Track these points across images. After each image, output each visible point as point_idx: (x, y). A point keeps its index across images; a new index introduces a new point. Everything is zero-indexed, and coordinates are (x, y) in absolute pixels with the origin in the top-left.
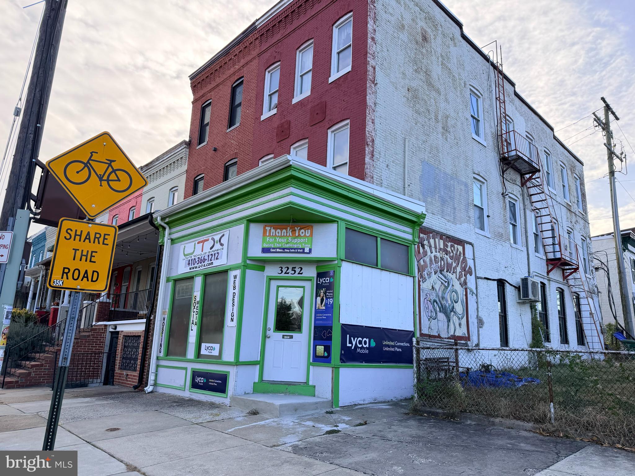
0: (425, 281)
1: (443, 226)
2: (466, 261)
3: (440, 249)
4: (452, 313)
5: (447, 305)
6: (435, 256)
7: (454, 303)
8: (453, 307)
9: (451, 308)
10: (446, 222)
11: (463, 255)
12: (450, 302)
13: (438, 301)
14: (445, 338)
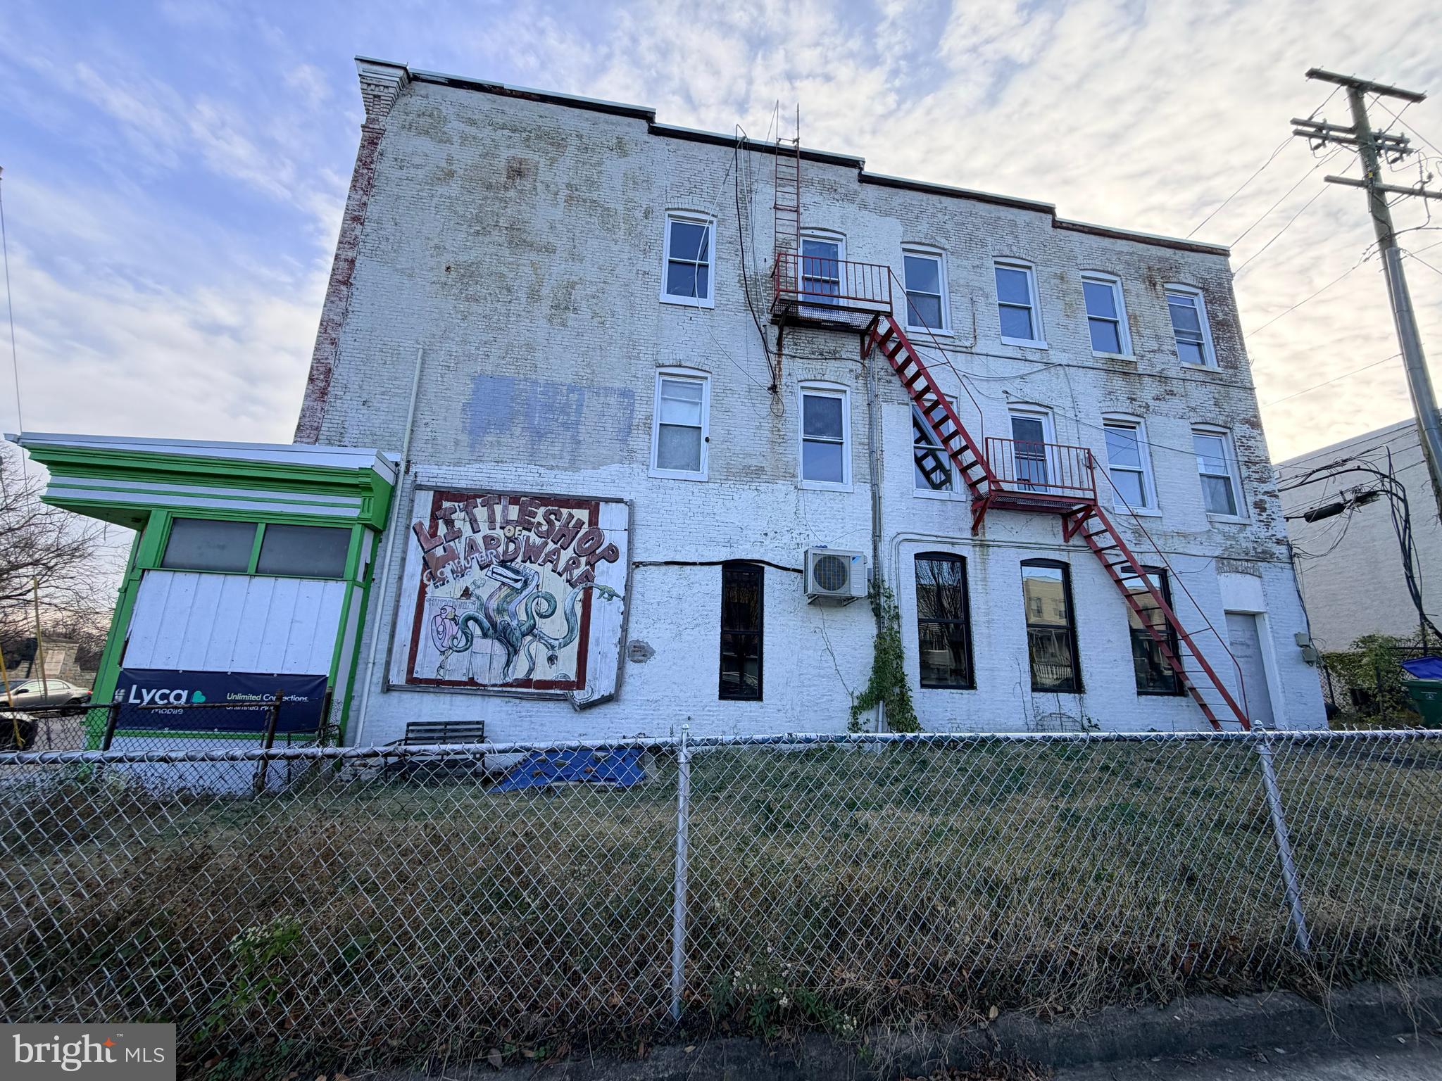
0: (443, 584)
1: (529, 479)
2: (600, 535)
3: (508, 522)
4: (529, 638)
5: (514, 623)
6: (484, 537)
7: (537, 618)
8: (534, 626)
9: (524, 628)
10: (542, 470)
11: (590, 525)
12: (523, 617)
13: (481, 616)
14: (494, 685)
